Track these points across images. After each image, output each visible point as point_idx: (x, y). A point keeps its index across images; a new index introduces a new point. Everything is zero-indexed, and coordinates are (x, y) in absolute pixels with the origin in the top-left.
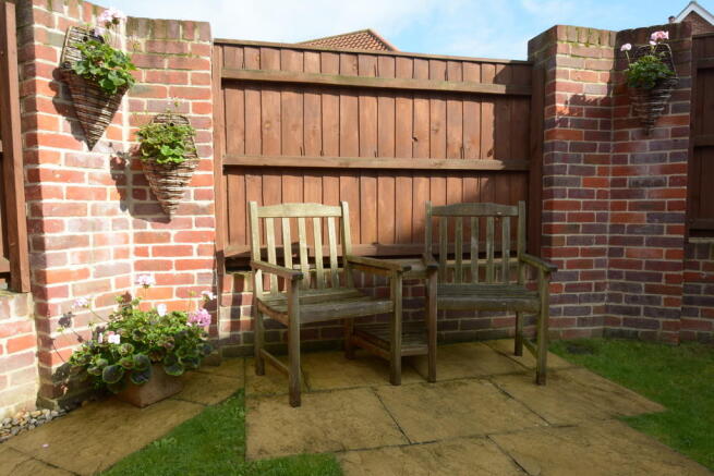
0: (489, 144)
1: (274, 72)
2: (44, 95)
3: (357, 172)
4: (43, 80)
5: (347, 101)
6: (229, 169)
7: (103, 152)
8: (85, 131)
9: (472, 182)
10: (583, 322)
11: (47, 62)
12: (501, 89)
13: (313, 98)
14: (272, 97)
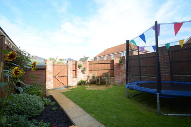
0: (110, 67)
1: (92, 63)
2: (77, 67)
3: (99, 70)
4: (77, 66)
5: (98, 65)
6: (89, 70)
7: (81, 70)
8: (80, 69)
9: (108, 71)
10: (118, 83)
11: (78, 65)
12: (110, 63)
13: (95, 65)
14: (92, 65)
